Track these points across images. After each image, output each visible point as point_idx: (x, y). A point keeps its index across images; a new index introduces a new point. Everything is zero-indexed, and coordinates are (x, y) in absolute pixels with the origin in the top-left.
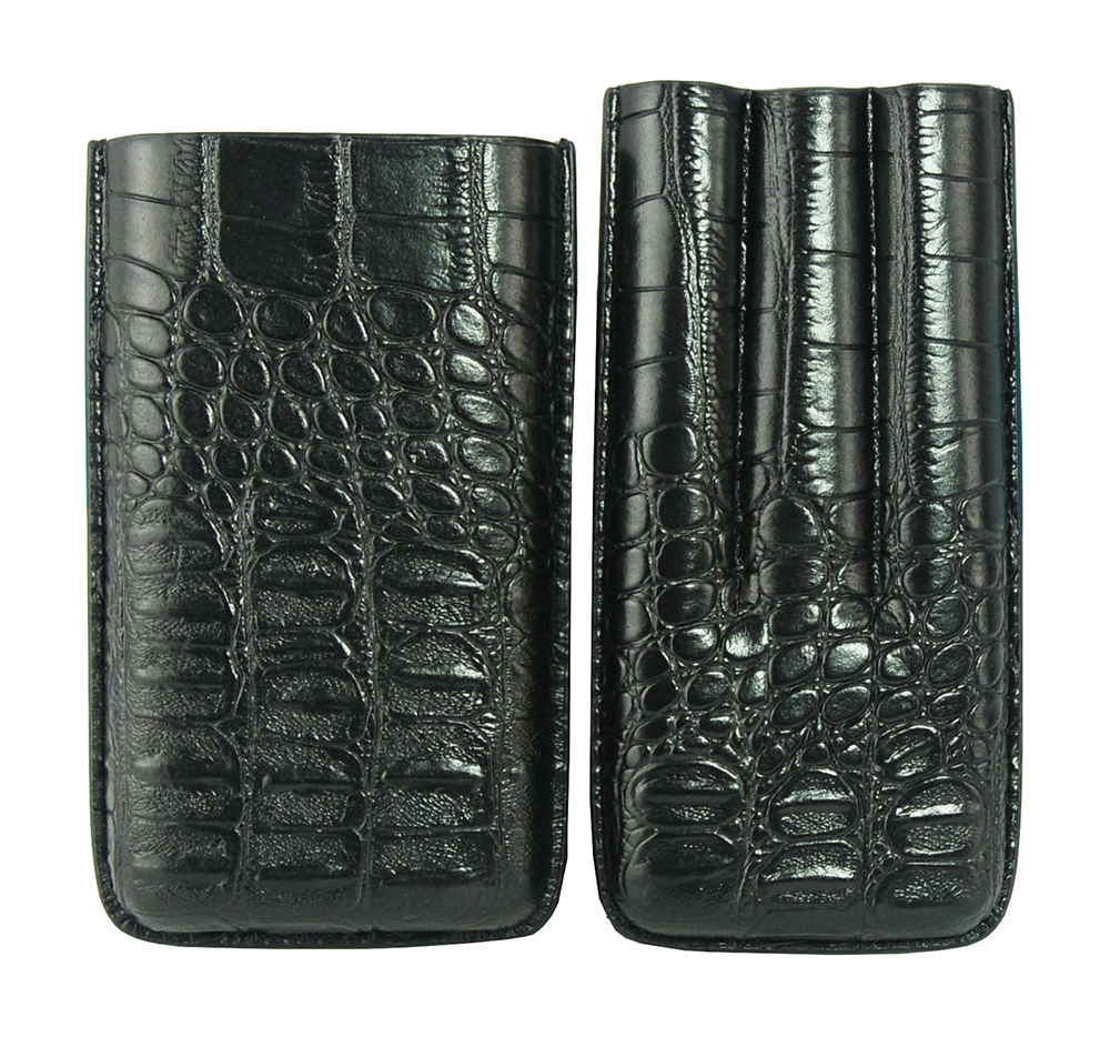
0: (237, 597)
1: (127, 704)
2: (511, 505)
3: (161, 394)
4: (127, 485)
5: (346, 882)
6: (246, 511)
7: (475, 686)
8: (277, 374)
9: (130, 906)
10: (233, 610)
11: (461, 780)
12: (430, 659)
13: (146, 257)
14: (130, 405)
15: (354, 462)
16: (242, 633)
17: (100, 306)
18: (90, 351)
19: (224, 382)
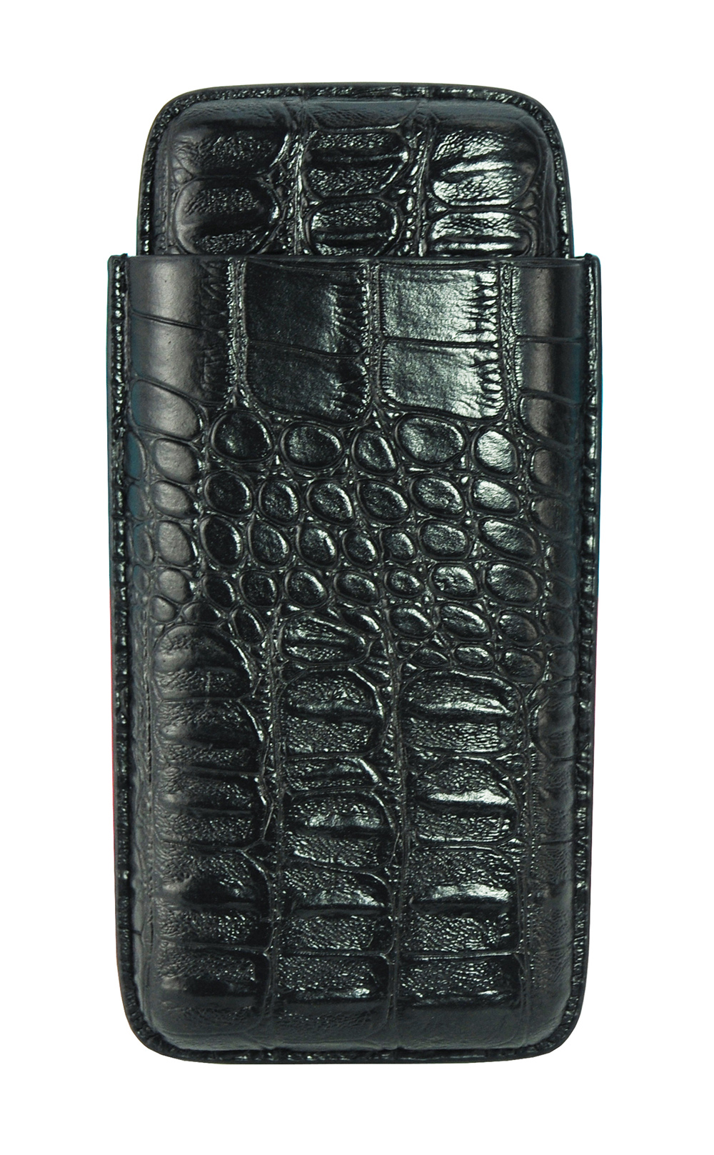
0: (265, 725)
1: (156, 828)
2: (538, 631)
3: (189, 521)
4: (153, 610)
5: (373, 1005)
6: (275, 638)
7: (502, 812)
8: (305, 500)
9: (157, 1025)
10: (261, 738)
11: (488, 905)
12: (457, 785)
13: (172, 381)
14: (157, 528)
15: (383, 590)
16: (270, 760)
17: (122, 425)
18: (113, 471)
19: (252, 508)
